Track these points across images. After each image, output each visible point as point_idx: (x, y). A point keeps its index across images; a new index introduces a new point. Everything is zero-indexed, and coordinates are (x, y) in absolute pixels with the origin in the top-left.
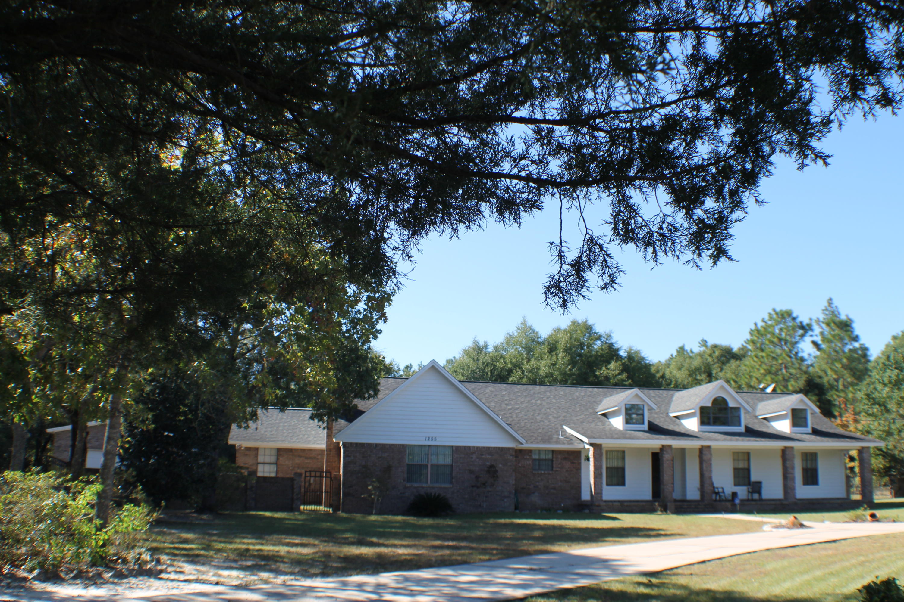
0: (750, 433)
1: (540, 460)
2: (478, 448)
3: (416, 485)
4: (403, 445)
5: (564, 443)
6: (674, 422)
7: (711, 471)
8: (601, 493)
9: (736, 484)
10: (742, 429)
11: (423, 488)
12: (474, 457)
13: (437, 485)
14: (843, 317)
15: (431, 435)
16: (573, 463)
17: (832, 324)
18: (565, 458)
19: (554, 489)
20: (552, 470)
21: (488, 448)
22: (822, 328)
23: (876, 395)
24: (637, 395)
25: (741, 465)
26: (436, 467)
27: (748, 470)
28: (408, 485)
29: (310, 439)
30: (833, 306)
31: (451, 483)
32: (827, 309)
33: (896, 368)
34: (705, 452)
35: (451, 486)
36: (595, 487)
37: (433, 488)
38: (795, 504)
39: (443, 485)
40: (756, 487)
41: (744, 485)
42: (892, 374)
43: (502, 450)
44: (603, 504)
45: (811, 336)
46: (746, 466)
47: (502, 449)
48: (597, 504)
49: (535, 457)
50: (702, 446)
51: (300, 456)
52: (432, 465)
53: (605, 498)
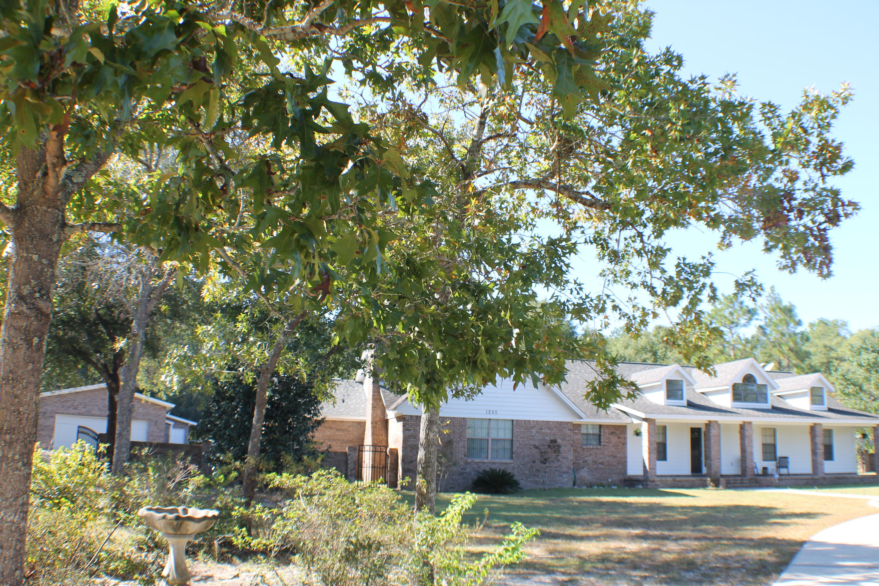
0: (775, 410)
1: (587, 434)
2: (537, 422)
3: (477, 460)
4: (464, 419)
5: (613, 418)
6: (703, 398)
7: (752, 446)
8: (655, 469)
9: (765, 459)
10: (768, 406)
11: (484, 463)
12: (534, 431)
13: (497, 461)
14: (785, 303)
15: (491, 409)
16: (619, 438)
17: (778, 310)
18: (612, 433)
19: (602, 463)
20: (600, 444)
21: (548, 422)
22: (765, 313)
23: (850, 376)
24: (678, 372)
25: (770, 441)
26: (496, 441)
27: (774, 446)
28: (469, 460)
29: (342, 410)
30: (776, 292)
31: (512, 458)
32: (770, 296)
33: (873, 352)
34: (747, 427)
35: (512, 461)
36: (649, 462)
37: (494, 463)
38: (824, 478)
39: (504, 461)
40: (783, 462)
41: (771, 460)
42: (867, 357)
43: (560, 425)
44: (657, 479)
45: (757, 319)
46: (773, 442)
47: (561, 423)
48: (651, 479)
49: (584, 431)
50: (744, 422)
51: (331, 428)
52: (492, 440)
53: (659, 473)
